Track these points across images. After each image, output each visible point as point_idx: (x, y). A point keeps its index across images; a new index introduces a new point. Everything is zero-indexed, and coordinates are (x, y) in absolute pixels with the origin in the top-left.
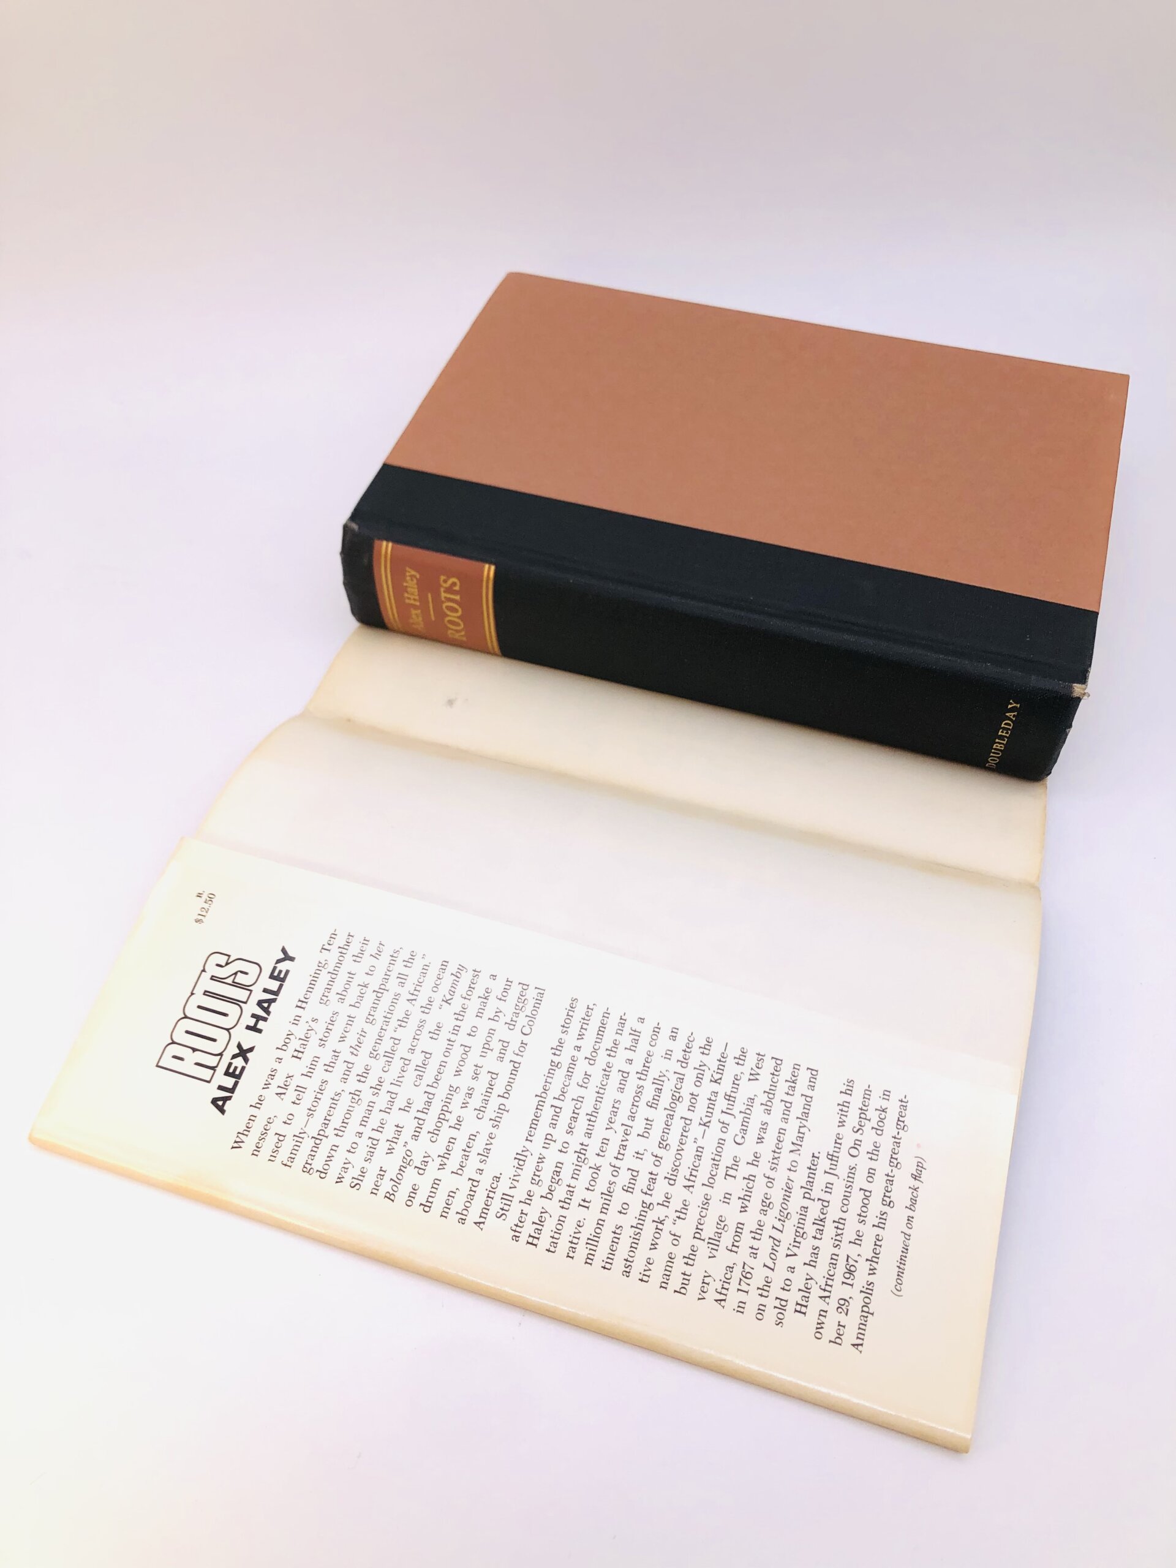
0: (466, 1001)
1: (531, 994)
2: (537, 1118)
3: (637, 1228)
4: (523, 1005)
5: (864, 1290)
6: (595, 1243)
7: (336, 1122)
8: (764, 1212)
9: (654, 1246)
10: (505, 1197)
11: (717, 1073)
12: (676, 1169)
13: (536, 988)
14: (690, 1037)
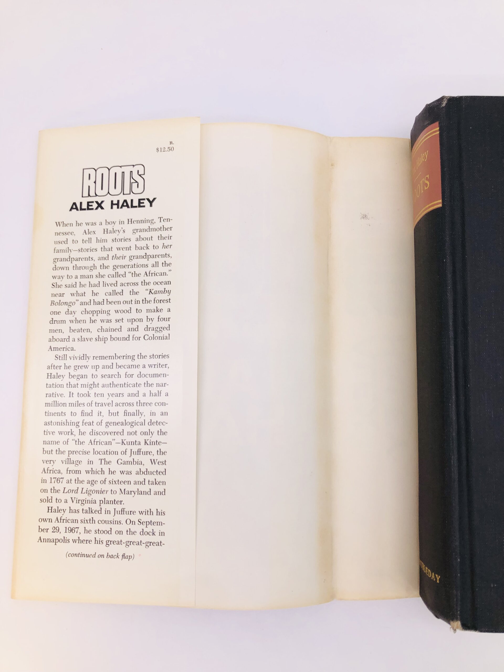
0: (153, 301)
1: (165, 333)
2: (105, 358)
3: (67, 422)
4: (159, 331)
5: (65, 539)
6: (55, 405)
7: (79, 264)
8: (88, 482)
9: (60, 433)
10: (65, 355)
11: (150, 442)
12: (98, 434)
13: (169, 334)
14: (165, 423)
